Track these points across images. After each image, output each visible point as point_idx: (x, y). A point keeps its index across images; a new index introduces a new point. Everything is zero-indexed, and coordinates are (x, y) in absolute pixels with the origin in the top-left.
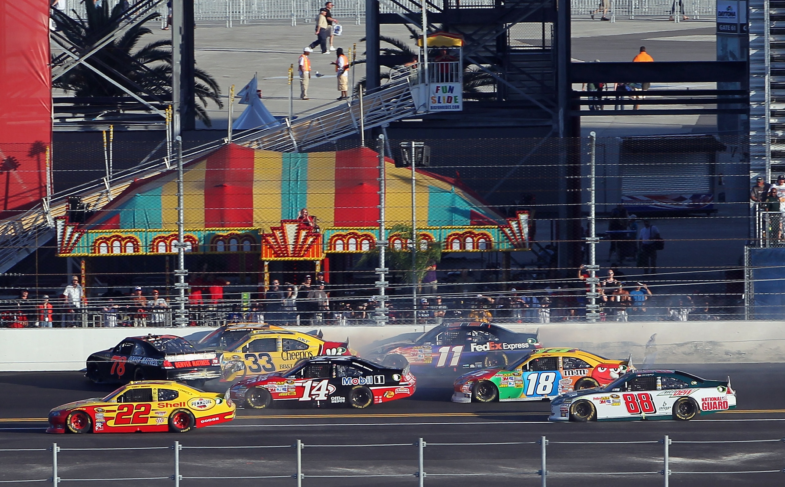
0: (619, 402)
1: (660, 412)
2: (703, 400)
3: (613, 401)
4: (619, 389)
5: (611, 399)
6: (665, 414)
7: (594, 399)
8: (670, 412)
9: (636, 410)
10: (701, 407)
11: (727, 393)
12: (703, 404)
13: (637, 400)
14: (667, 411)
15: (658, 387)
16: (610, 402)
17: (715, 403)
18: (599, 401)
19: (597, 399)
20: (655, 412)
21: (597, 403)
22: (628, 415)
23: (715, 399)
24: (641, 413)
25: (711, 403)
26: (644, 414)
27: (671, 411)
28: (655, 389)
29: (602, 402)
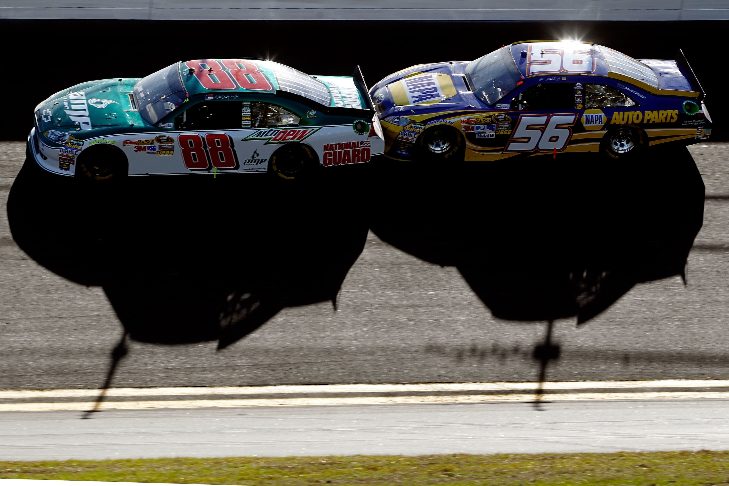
0: (172, 149)
1: (246, 167)
2: (326, 148)
3: (160, 147)
4: (171, 125)
5: (157, 144)
6: (253, 171)
7: (125, 143)
8: (263, 168)
9: (202, 164)
10: (321, 161)
11: (370, 135)
12: (325, 156)
13: (205, 147)
14: (259, 166)
15: (243, 123)
16: (154, 150)
17: (347, 153)
18: (133, 147)
19: (131, 143)
20: (237, 167)
21: (129, 152)
22: (187, 171)
23: (347, 145)
24: (210, 168)
25: (340, 153)
26: (215, 171)
27: (266, 167)
28: (238, 125)
29: (139, 149)
